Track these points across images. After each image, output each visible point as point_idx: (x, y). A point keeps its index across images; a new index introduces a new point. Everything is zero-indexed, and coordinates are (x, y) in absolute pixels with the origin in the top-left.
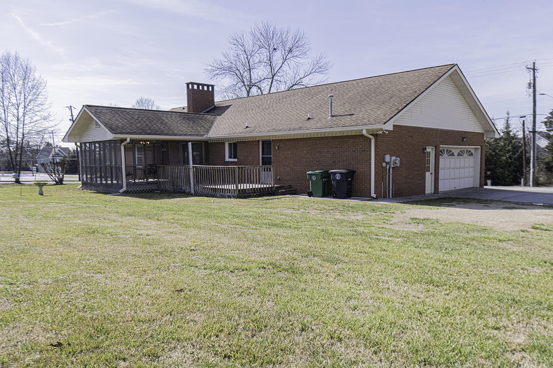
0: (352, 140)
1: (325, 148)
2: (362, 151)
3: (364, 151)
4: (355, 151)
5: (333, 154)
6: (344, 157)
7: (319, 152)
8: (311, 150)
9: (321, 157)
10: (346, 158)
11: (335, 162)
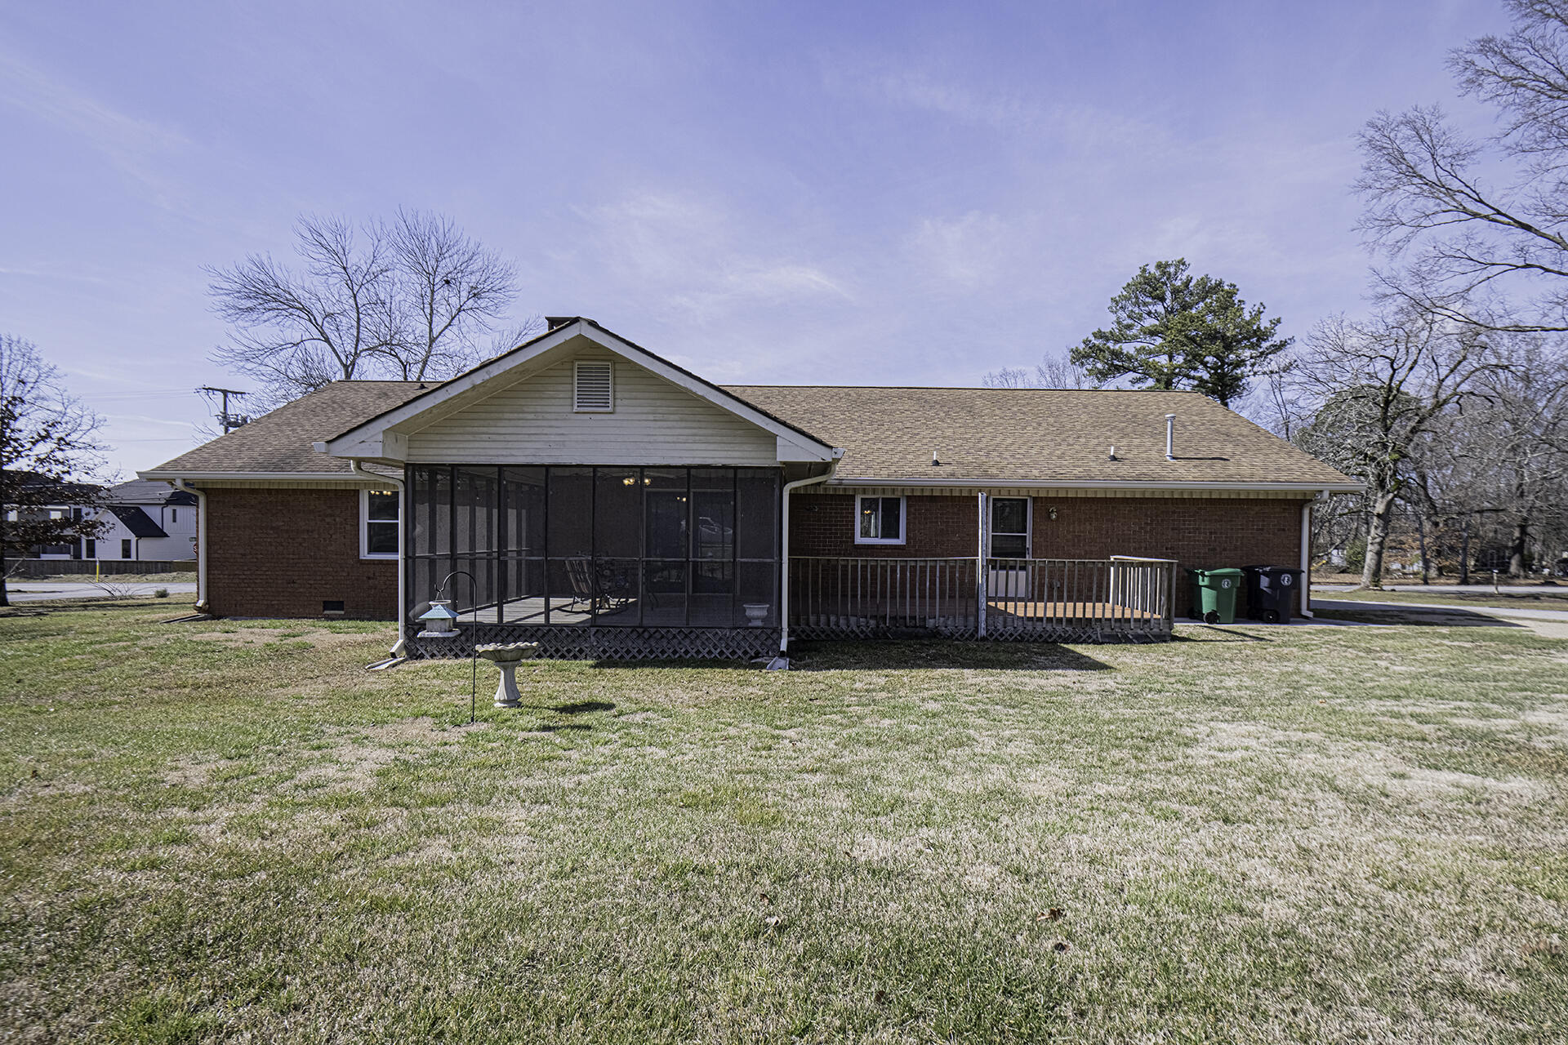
0: (1257, 509)
1: (1190, 521)
2: (1279, 530)
3: (1284, 530)
4: (1262, 530)
5: (1211, 533)
6: (1237, 541)
7: (1173, 529)
8: (1151, 524)
9: (1180, 540)
10: (1242, 543)
11: (1215, 549)
